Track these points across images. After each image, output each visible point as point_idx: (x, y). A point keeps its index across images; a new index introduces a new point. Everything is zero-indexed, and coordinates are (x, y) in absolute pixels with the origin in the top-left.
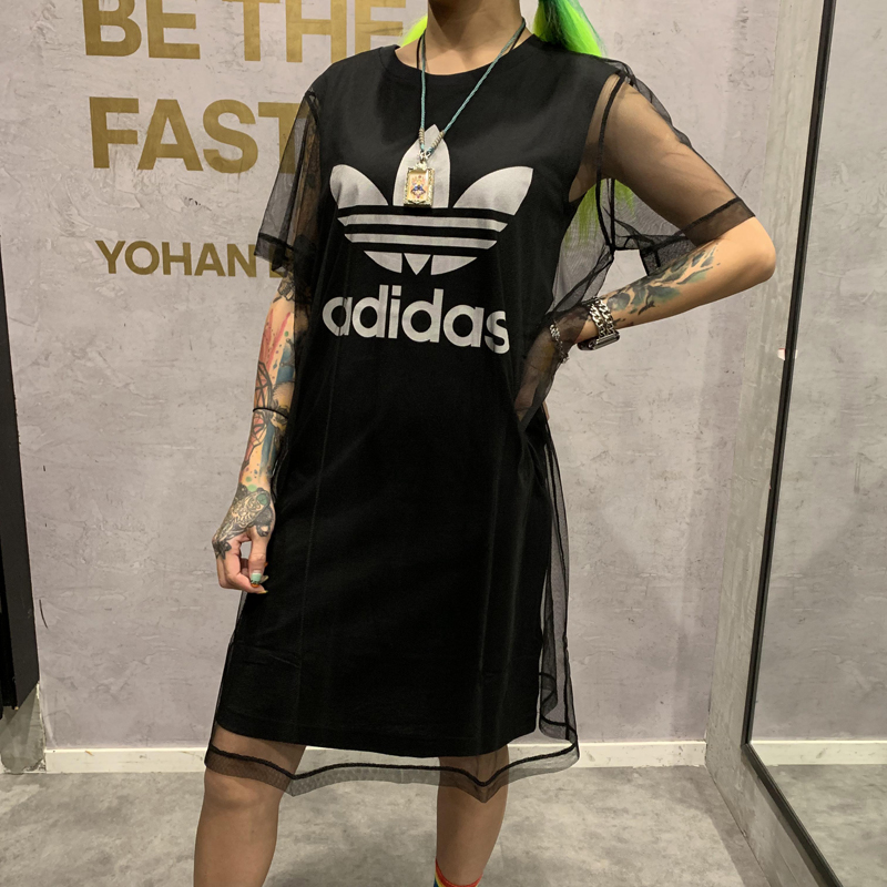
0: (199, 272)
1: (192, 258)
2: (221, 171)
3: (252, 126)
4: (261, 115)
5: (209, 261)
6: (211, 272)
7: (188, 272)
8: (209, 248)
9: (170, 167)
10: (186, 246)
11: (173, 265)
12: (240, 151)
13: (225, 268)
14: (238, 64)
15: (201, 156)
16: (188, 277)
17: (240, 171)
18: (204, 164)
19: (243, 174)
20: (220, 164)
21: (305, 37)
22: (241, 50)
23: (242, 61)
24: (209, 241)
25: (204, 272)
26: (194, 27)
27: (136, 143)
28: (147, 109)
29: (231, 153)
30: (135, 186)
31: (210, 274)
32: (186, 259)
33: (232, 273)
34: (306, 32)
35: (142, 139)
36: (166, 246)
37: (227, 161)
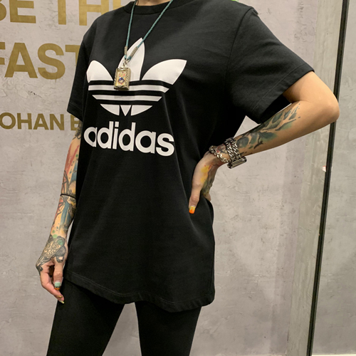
0: (35, 128)
1: (32, 121)
2: (47, 78)
3: (63, 57)
4: (67, 51)
5: (41, 122)
6: (41, 128)
7: (30, 128)
8: (41, 116)
9: (21, 76)
10: (29, 115)
11: (22, 124)
12: (56, 69)
13: (49, 126)
14: (56, 26)
15: (37, 71)
16: (30, 130)
17: (56, 78)
18: (38, 75)
19: (58, 80)
20: (46, 75)
21: (88, 13)
22: (56, 19)
23: (57, 24)
24: (41, 113)
25: (38, 128)
26: (33, 7)
27: (4, 64)
28: (9, 48)
29: (51, 69)
30: (3, 85)
31: (41, 129)
32: (29, 121)
33: (52, 128)
34: (89, 11)
35: (7, 62)
36: (19, 115)
37: (50, 73)
